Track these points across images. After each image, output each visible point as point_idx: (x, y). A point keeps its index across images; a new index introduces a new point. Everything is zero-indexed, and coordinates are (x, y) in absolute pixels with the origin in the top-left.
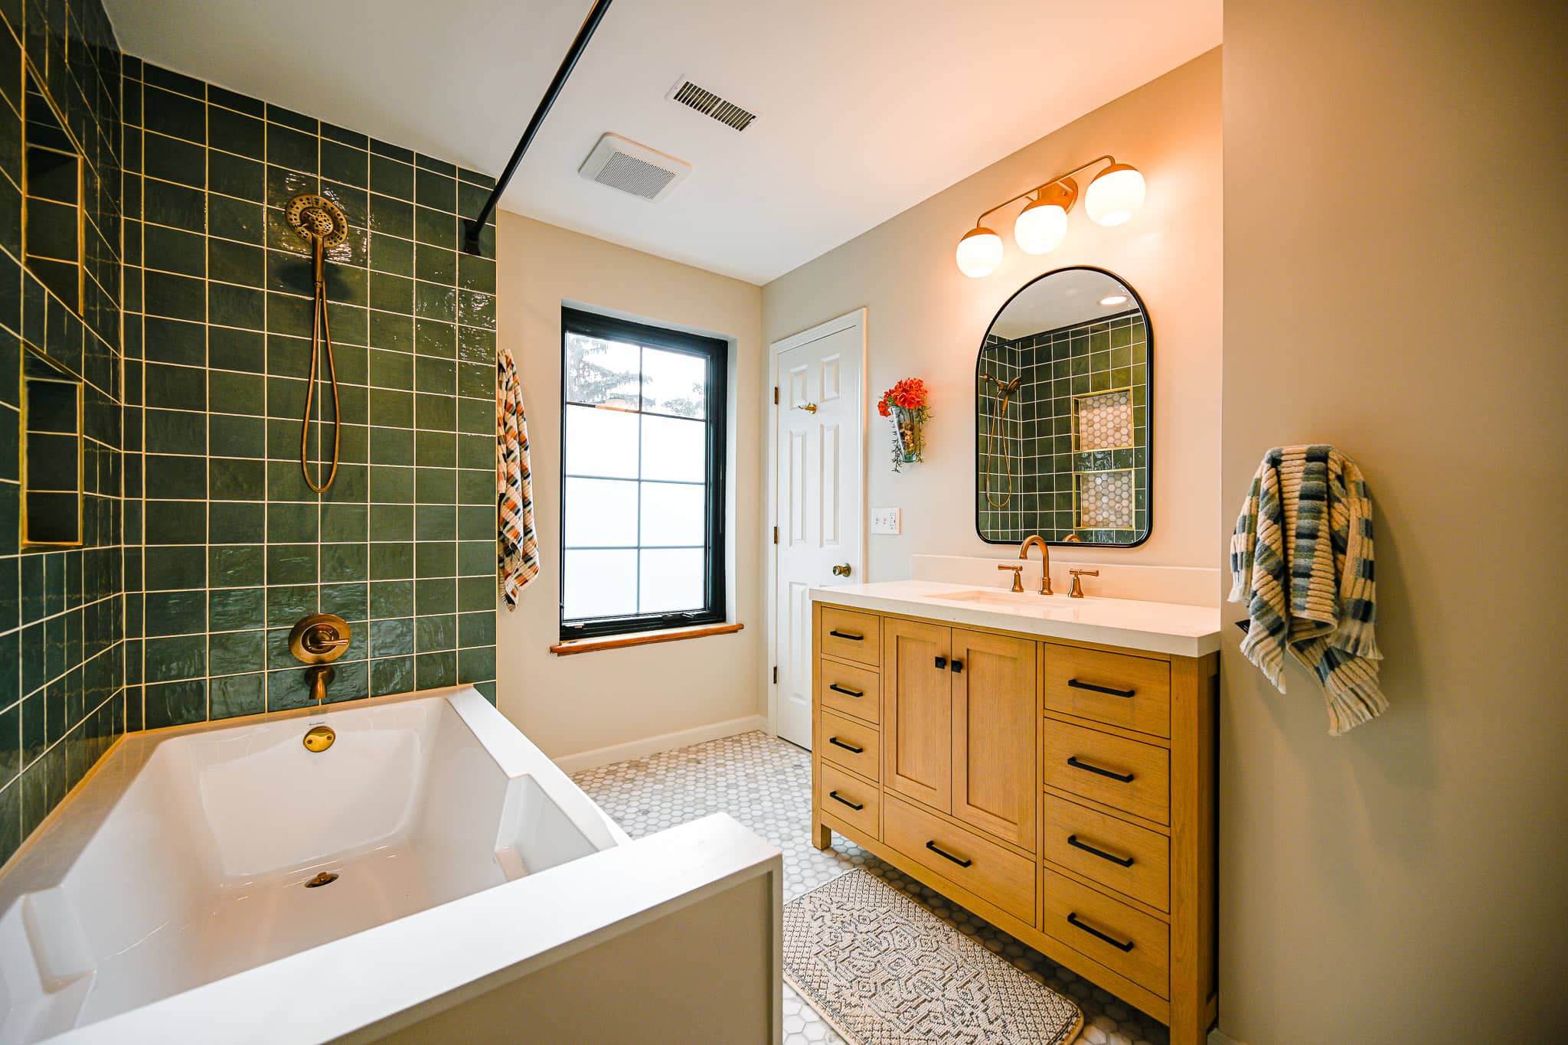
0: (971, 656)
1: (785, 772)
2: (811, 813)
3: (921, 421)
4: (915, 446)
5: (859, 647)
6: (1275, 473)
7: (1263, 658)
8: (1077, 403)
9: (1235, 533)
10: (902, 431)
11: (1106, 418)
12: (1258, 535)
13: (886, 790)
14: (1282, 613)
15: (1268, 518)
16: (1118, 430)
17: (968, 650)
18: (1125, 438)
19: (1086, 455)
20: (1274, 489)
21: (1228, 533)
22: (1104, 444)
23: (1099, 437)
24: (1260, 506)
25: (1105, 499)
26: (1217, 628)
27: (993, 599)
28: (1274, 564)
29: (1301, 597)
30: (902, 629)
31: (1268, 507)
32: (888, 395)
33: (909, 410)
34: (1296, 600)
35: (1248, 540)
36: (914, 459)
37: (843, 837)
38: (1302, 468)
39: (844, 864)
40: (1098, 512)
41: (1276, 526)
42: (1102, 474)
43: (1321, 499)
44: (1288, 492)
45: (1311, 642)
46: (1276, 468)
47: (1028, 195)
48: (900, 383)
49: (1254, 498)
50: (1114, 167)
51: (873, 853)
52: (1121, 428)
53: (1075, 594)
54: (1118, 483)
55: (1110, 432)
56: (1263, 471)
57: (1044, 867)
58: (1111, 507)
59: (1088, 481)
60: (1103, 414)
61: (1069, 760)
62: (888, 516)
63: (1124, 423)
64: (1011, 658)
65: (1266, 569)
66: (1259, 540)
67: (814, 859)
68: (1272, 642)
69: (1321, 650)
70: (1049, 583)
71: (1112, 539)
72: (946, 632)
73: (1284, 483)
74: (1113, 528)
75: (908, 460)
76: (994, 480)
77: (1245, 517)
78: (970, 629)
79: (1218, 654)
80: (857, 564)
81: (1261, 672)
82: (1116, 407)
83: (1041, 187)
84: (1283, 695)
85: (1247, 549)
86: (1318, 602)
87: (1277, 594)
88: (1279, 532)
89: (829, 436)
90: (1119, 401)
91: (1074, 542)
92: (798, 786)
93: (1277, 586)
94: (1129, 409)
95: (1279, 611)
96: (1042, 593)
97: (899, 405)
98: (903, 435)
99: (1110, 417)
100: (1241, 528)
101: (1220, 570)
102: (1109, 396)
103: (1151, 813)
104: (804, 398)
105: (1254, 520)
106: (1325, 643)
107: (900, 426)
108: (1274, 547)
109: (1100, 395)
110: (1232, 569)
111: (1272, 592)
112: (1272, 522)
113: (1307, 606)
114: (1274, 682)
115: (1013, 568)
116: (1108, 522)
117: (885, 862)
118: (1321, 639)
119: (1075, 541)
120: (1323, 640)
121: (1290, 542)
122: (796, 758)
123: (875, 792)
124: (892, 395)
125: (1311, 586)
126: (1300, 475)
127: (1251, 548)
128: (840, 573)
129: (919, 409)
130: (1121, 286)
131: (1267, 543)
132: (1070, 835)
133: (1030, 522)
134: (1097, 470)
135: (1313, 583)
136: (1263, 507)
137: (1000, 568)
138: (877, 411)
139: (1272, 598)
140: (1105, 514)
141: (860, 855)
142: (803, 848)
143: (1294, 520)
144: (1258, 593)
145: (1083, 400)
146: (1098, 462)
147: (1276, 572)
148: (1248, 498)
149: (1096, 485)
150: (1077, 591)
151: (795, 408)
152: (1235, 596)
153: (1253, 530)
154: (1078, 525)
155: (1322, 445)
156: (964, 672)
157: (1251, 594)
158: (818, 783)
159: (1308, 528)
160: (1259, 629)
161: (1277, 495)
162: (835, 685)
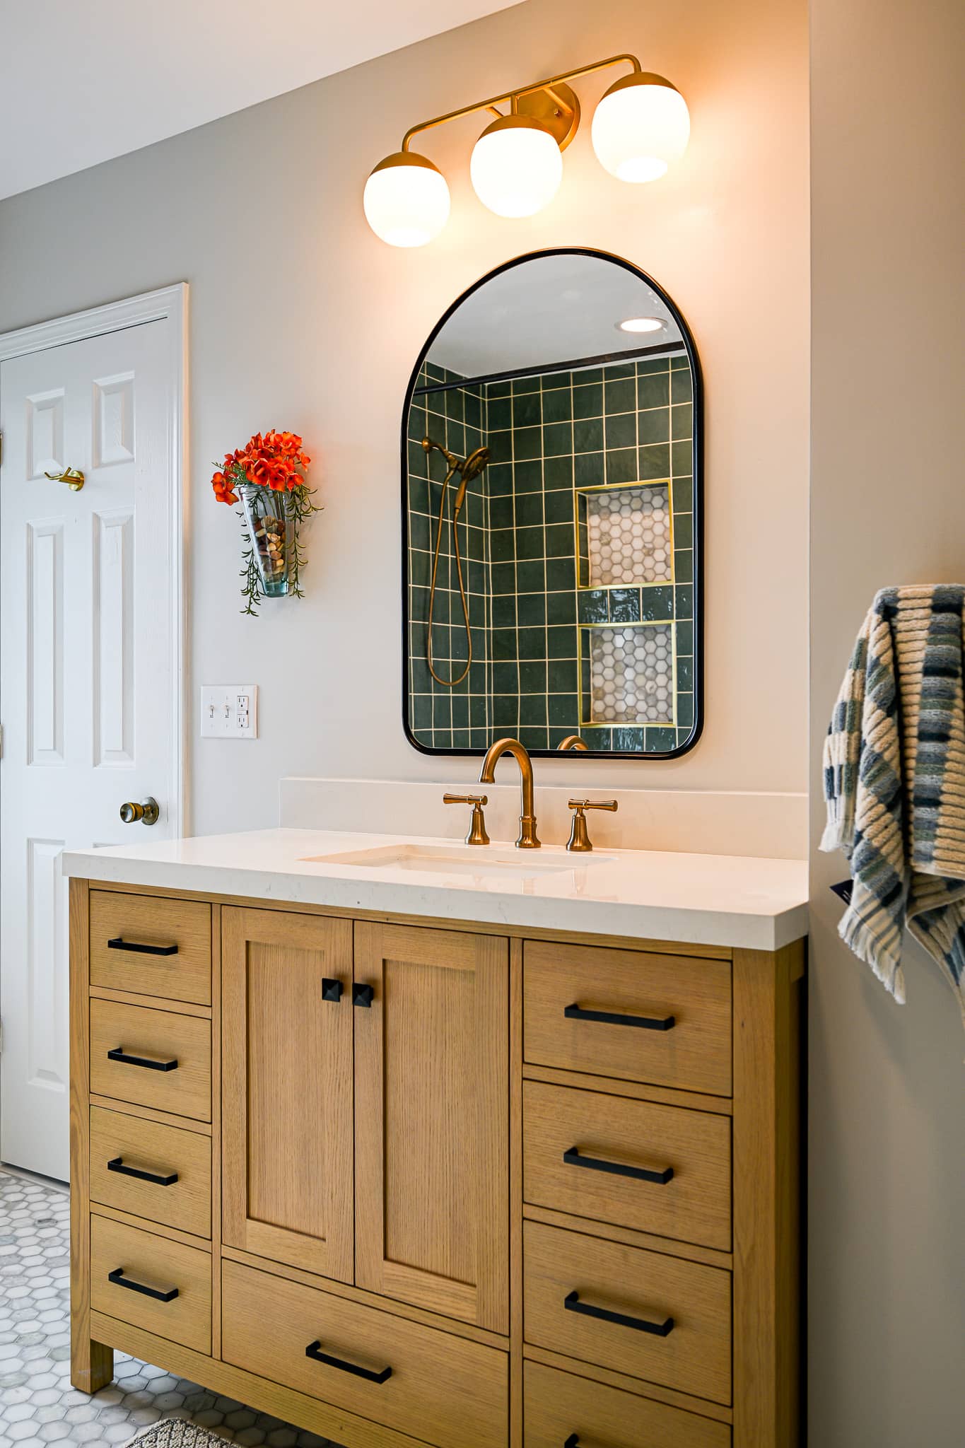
0: (390, 973)
1: (17, 1239)
2: (69, 1319)
3: (299, 516)
4: (287, 565)
5: (170, 968)
6: (888, 630)
7: (872, 946)
8: (583, 501)
9: (830, 733)
10: (260, 534)
11: (630, 531)
12: (864, 736)
13: (227, 1252)
14: (899, 868)
15: (879, 707)
16: (649, 552)
17: (384, 961)
18: (660, 568)
19: (599, 594)
20: (887, 658)
21: (822, 731)
22: (628, 576)
23: (620, 564)
24: (867, 686)
25: (629, 674)
26: (804, 898)
27: (433, 859)
28: (887, 785)
29: (926, 840)
30: (254, 927)
31: (877, 687)
32: (233, 460)
33: (274, 493)
34: (920, 845)
35: (849, 744)
36: (285, 590)
37: (135, 1359)
38: (927, 623)
39: (140, 1416)
40: (618, 696)
41: (889, 720)
42: (624, 628)
43: (953, 674)
44: (908, 663)
45: (940, 912)
46: (890, 623)
47: (496, 105)
48: (257, 439)
49: (858, 674)
50: (639, 77)
51: (201, 1384)
52: (654, 549)
53: (578, 844)
54: (651, 646)
55: (638, 556)
56: (871, 627)
57: (524, 1358)
58: (639, 688)
59: (603, 641)
60: (626, 524)
61: (566, 1154)
62: (234, 703)
63: (659, 542)
64: (464, 972)
65: (876, 793)
66: (865, 744)
67: (74, 1416)
68: (884, 918)
69: (954, 925)
70: (534, 826)
71: (641, 744)
72: (343, 929)
73: (901, 647)
74: (641, 724)
75: (274, 592)
76: (440, 634)
77: (844, 705)
78: (389, 922)
79: (805, 940)
80: (170, 798)
81: (869, 968)
82: (647, 513)
83: (516, 93)
84: (901, 1006)
85: (848, 759)
86: (951, 847)
87: (893, 835)
88: (895, 731)
89: (111, 539)
90: (650, 503)
91: (577, 749)
92: (44, 1264)
93: (893, 821)
94: (667, 517)
95: (894, 864)
96: (522, 845)
97: (255, 481)
98: (262, 542)
99: (637, 530)
100: (839, 723)
101: (807, 795)
102: (636, 493)
103: (702, 1233)
104: (57, 455)
105: (857, 710)
106: (960, 914)
107: (257, 524)
108: (887, 756)
109: (620, 489)
110: (826, 795)
111: (885, 832)
112: (885, 714)
113: (935, 853)
114: (888, 986)
115: (470, 800)
116: (634, 712)
117: (223, 1396)
118: (953, 908)
119: (579, 747)
120: (957, 908)
121: (911, 748)
122: (45, 1205)
123: (204, 1259)
124: (241, 462)
125: (941, 821)
126: (924, 634)
127: (853, 758)
128: (135, 818)
129: (294, 493)
130: (651, 292)
131: (877, 749)
132: (567, 1291)
133: (504, 713)
134: (617, 621)
135: (942, 815)
136: (871, 688)
137: (448, 799)
138: (209, 492)
139: (885, 843)
140: (630, 700)
141: (174, 1390)
142: (51, 1396)
143: (915, 709)
144: (865, 835)
145: (594, 497)
146: (619, 608)
147: (890, 799)
148: (849, 672)
149: (615, 648)
150: (581, 840)
151: (38, 477)
152: (830, 840)
153: (856, 728)
154: (587, 718)
155: (954, 585)
156: (377, 1005)
157: (854, 838)
158: (83, 1257)
159: (936, 724)
160: (866, 896)
161: (891, 669)
162: (120, 1050)
